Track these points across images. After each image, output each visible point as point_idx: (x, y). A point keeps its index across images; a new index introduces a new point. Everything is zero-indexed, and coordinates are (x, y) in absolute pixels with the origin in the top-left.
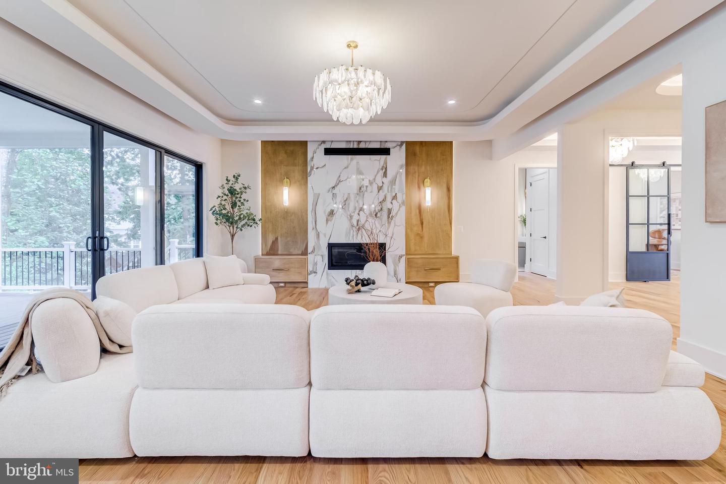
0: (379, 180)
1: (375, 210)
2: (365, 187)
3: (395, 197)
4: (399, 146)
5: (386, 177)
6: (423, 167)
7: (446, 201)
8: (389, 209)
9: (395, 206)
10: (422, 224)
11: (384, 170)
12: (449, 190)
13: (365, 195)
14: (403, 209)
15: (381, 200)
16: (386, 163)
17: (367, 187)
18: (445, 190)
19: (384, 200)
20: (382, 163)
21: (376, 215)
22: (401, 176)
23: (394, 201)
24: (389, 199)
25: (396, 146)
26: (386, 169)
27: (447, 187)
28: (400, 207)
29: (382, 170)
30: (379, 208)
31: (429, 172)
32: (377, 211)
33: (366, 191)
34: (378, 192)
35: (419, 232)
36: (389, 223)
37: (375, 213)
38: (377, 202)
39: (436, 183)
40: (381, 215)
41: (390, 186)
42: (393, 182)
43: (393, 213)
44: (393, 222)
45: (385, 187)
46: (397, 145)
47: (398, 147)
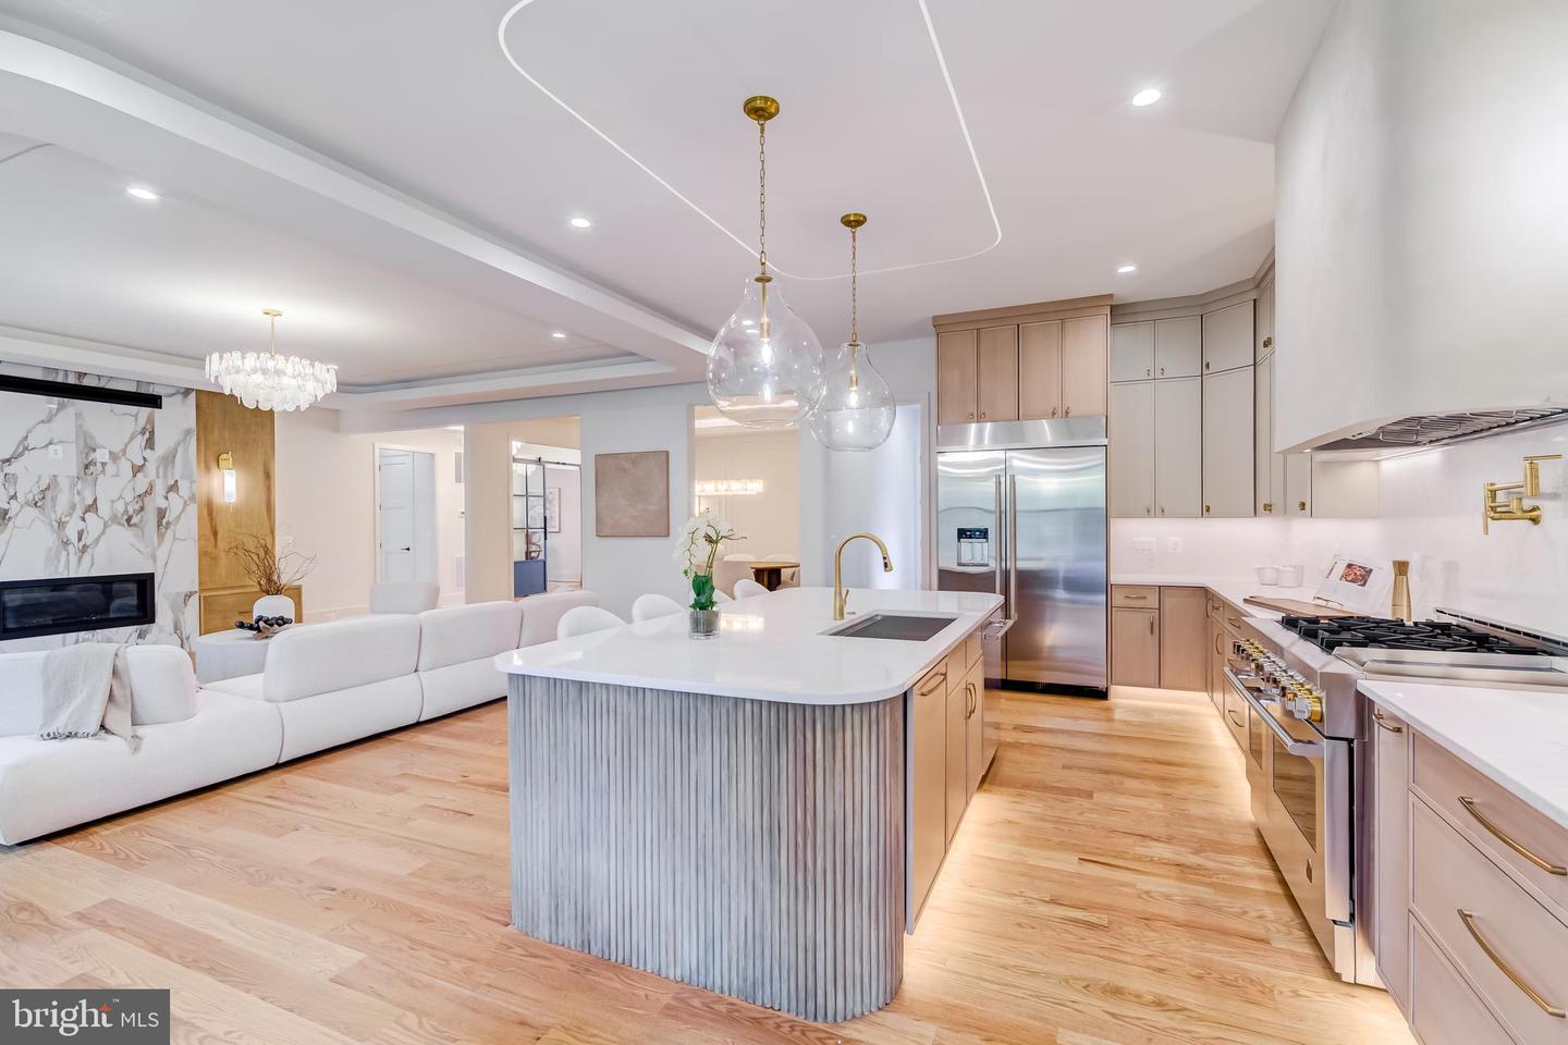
0: (136, 453)
1: (126, 511)
2: (99, 466)
3: (174, 488)
4: (183, 393)
5: (152, 449)
6: (216, 433)
7: (263, 496)
8: (159, 509)
9: (175, 504)
10: (215, 534)
11: (147, 435)
12: (268, 475)
13: (98, 482)
14: (193, 510)
15: (141, 489)
16: (151, 420)
17: (104, 464)
18: (261, 475)
19: (149, 491)
20: (142, 422)
21: (129, 520)
22: (186, 449)
23: (172, 495)
24: (160, 489)
25: (174, 394)
26: (152, 433)
27: (265, 469)
28: (185, 504)
29: (143, 434)
30: (137, 507)
31: (228, 443)
32: (131, 512)
33: (103, 471)
34: (134, 476)
35: (209, 550)
36: (161, 536)
37: (126, 517)
38: (129, 496)
39: (241, 463)
40: (141, 520)
41: (161, 467)
42: (169, 460)
43: (170, 516)
44: (169, 534)
45: (151, 468)
46: (178, 393)
47: (179, 397)
